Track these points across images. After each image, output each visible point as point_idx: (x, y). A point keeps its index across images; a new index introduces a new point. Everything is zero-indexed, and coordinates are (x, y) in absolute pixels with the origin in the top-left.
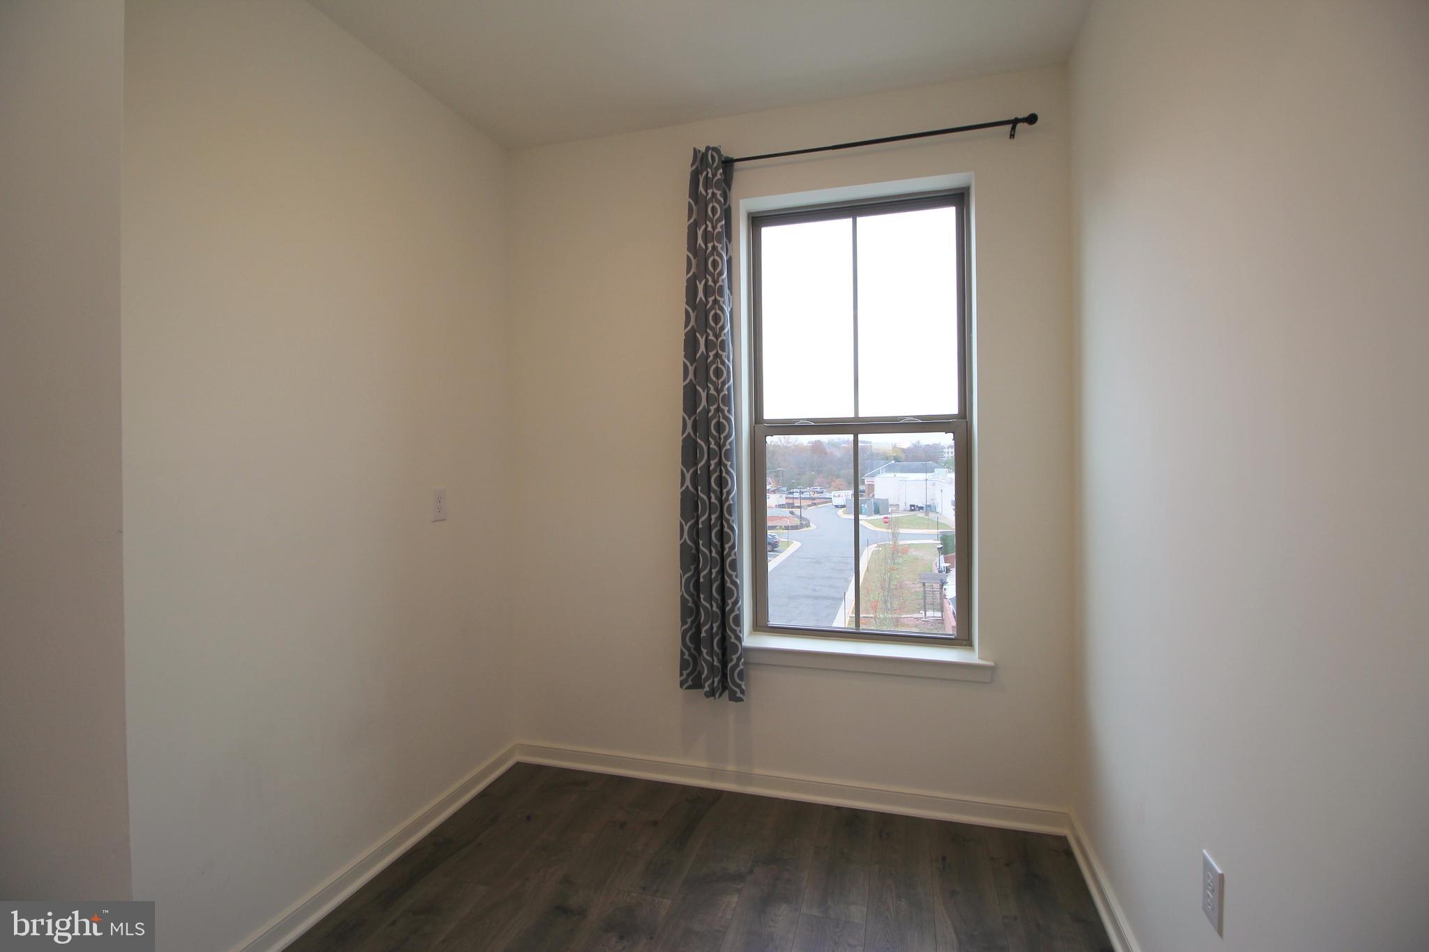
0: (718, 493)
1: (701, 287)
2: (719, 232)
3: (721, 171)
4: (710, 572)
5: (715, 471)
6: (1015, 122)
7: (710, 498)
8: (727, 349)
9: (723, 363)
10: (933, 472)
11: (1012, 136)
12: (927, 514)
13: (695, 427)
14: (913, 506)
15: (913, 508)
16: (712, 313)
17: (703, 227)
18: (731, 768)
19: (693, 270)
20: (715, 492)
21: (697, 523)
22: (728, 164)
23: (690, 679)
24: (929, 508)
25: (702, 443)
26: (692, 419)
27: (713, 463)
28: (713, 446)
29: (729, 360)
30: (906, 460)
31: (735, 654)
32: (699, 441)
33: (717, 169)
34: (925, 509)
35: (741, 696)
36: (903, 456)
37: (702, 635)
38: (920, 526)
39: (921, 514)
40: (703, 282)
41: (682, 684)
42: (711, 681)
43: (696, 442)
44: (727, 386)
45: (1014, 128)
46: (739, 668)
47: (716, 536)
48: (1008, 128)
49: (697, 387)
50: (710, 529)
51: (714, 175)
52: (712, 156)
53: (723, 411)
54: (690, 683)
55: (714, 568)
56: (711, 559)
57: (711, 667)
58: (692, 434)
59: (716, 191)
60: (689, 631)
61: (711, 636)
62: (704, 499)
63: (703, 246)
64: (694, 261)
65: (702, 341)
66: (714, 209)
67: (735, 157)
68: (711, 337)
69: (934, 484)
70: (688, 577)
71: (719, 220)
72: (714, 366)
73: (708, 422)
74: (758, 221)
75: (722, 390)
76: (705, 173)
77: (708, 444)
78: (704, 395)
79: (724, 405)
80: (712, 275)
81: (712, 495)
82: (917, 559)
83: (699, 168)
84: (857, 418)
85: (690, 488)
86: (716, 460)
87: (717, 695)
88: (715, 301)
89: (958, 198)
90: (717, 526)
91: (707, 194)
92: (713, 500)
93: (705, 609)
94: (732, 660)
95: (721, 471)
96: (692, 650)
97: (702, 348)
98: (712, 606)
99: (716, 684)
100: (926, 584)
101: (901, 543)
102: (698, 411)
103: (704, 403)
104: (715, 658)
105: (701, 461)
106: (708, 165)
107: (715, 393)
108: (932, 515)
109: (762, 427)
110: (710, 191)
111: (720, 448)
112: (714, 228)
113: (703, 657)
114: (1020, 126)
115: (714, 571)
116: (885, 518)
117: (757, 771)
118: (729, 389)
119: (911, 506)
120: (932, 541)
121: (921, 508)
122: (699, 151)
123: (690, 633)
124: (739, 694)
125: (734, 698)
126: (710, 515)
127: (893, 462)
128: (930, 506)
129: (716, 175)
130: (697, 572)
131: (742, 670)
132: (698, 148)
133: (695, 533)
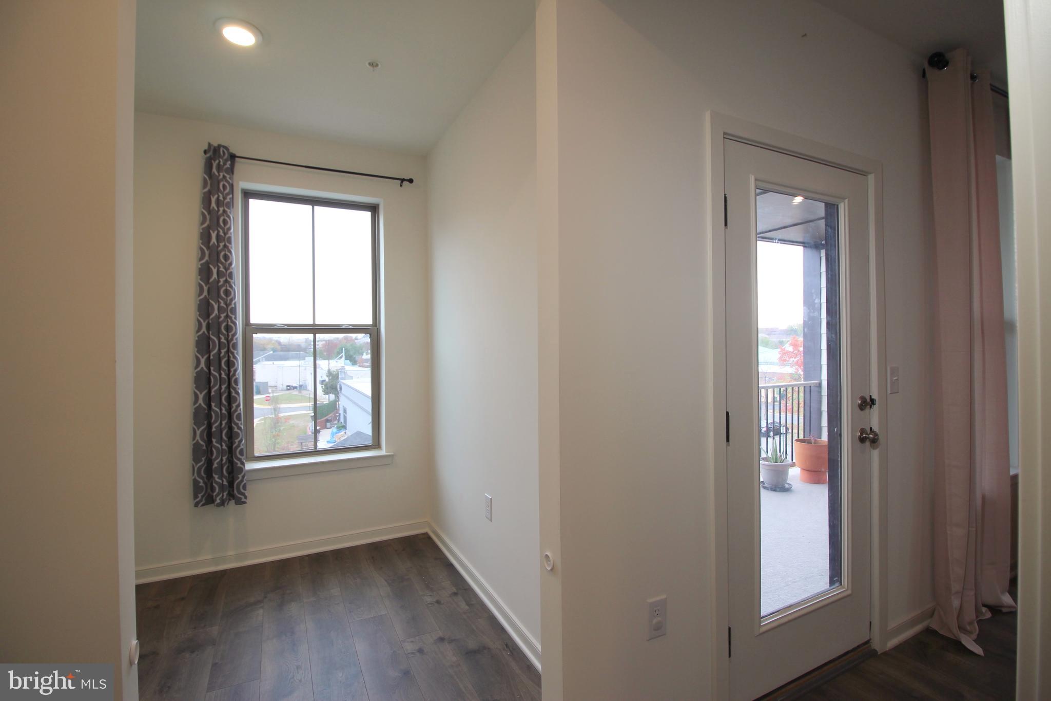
0: (227, 371)
1: (214, 235)
2: (228, 202)
3: (229, 162)
4: (221, 424)
5: (224, 357)
6: (403, 180)
7: (220, 375)
8: (233, 278)
9: (231, 287)
10: (305, 360)
11: (401, 186)
12: (300, 392)
13: (208, 327)
14: (289, 386)
15: (289, 388)
16: (222, 253)
17: (216, 196)
18: (231, 553)
19: (208, 223)
20: (224, 370)
21: (209, 392)
22: (233, 157)
23: (204, 499)
24: (302, 387)
25: (215, 339)
26: (206, 322)
27: (223, 351)
28: (223, 340)
29: (235, 285)
30: (282, 351)
31: (240, 474)
32: (212, 337)
33: (226, 161)
34: (298, 388)
35: (245, 500)
36: (279, 347)
37: (214, 467)
38: (297, 401)
39: (295, 392)
40: (216, 232)
41: (196, 505)
42: (221, 496)
43: (209, 338)
44: (234, 302)
45: (402, 182)
46: (244, 483)
47: (225, 400)
48: (399, 182)
49: (211, 301)
50: (221, 395)
51: (225, 164)
52: (223, 152)
53: (231, 318)
54: (204, 502)
55: (224, 421)
56: (221, 415)
57: (222, 487)
58: (206, 332)
59: (226, 175)
60: (203, 466)
61: (221, 466)
62: (216, 376)
63: (216, 209)
64: (208, 217)
65: (215, 271)
66: (224, 186)
67: (237, 155)
68: (222, 269)
69: (305, 369)
70: (203, 430)
71: (228, 194)
72: (224, 288)
73: (219, 324)
74: (248, 194)
75: (230, 304)
76: (217, 161)
77: (219, 339)
78: (216, 307)
79: (232, 314)
80: (223, 229)
81: (222, 372)
82: (294, 426)
83: (212, 156)
84: (314, 325)
85: (205, 368)
86: (226, 350)
87: (226, 504)
88: (225, 246)
89: (373, 209)
90: (226, 393)
91: (219, 175)
92: (223, 376)
93: (217, 448)
94: (238, 478)
95: (229, 357)
96: (205, 479)
97: (215, 276)
98: (222, 445)
99: (225, 497)
100: (303, 444)
101: (282, 415)
102: (211, 317)
103: (216, 312)
104: (224, 480)
105: (214, 350)
106: (220, 157)
107: (225, 306)
108: (304, 392)
109: (251, 329)
110: (221, 174)
111: (228, 342)
112: (225, 198)
113: (215, 481)
114: (405, 183)
115: (224, 423)
116: (267, 397)
117: (251, 550)
118: (235, 304)
119: (287, 386)
120: (305, 412)
121: (296, 387)
122: (212, 145)
123: (203, 468)
124: (243, 500)
125: (240, 502)
126: (220, 386)
127: (272, 352)
128: (302, 386)
129: (226, 164)
130: (210, 426)
131: (245, 484)
132: (212, 142)
133: (209, 399)
